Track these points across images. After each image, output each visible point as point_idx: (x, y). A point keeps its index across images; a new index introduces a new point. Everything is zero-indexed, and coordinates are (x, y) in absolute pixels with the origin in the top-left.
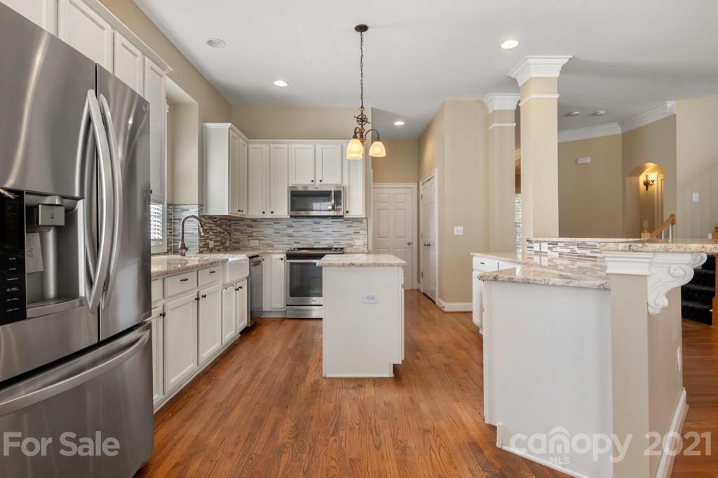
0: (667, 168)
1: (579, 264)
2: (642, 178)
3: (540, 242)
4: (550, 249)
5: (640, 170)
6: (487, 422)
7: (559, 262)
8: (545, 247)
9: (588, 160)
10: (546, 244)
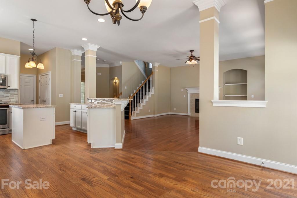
0: (120, 79)
1: (103, 105)
2: (114, 81)
3: (92, 99)
4: (94, 101)
5: (114, 79)
6: (89, 143)
7: (97, 105)
8: (93, 101)
9: (100, 74)
10: (93, 100)
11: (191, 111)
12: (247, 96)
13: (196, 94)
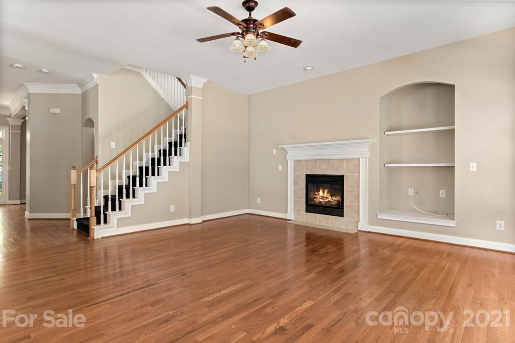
9: (58, 111)
11: (295, 208)
12: (453, 167)
13: (307, 160)
